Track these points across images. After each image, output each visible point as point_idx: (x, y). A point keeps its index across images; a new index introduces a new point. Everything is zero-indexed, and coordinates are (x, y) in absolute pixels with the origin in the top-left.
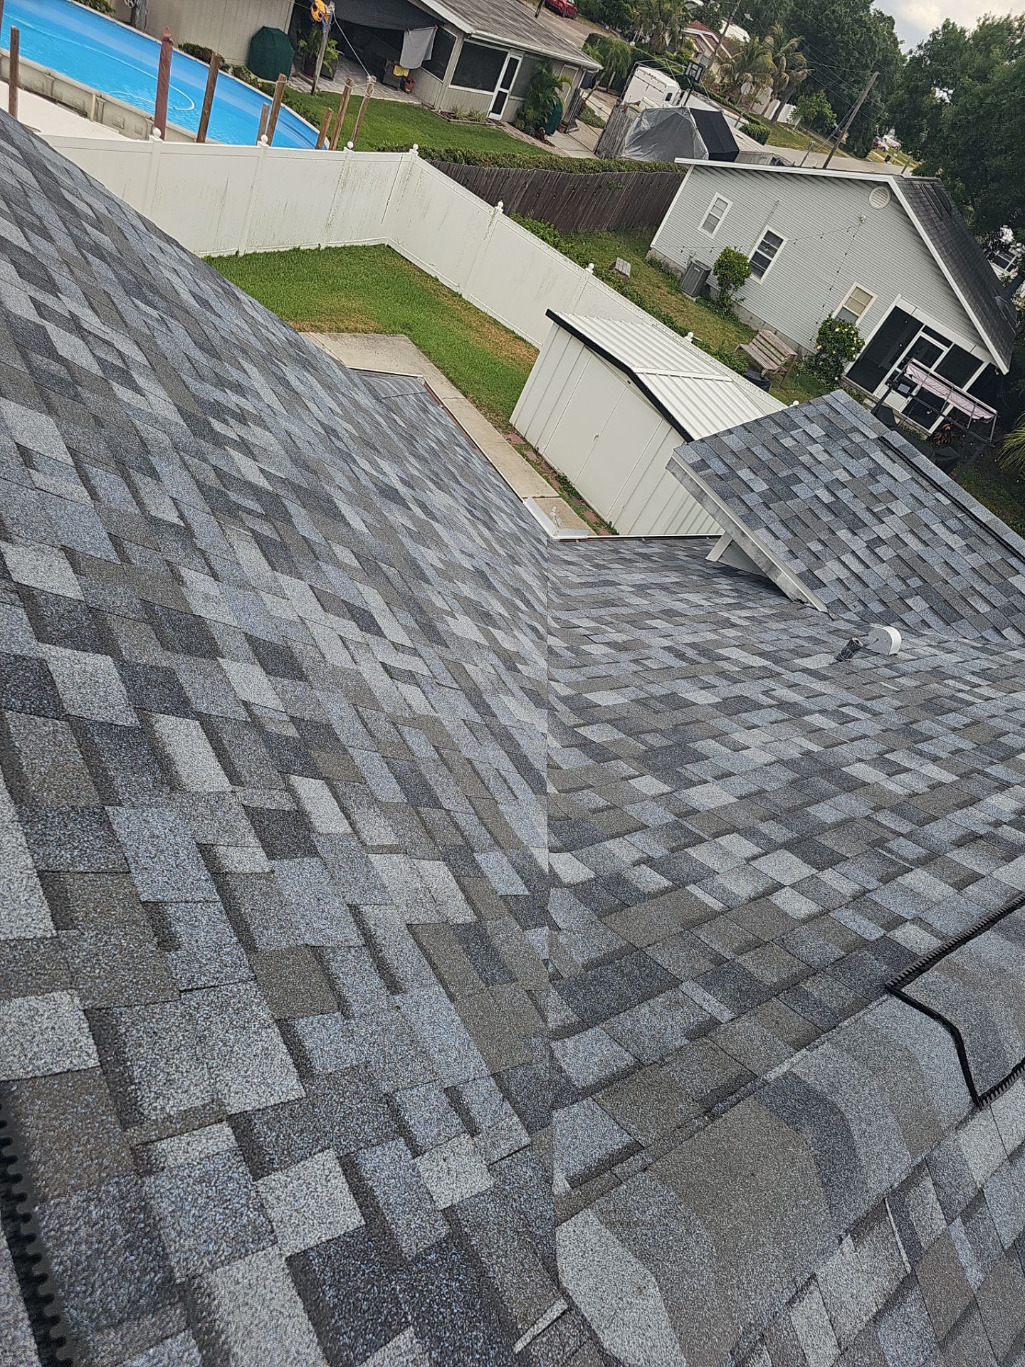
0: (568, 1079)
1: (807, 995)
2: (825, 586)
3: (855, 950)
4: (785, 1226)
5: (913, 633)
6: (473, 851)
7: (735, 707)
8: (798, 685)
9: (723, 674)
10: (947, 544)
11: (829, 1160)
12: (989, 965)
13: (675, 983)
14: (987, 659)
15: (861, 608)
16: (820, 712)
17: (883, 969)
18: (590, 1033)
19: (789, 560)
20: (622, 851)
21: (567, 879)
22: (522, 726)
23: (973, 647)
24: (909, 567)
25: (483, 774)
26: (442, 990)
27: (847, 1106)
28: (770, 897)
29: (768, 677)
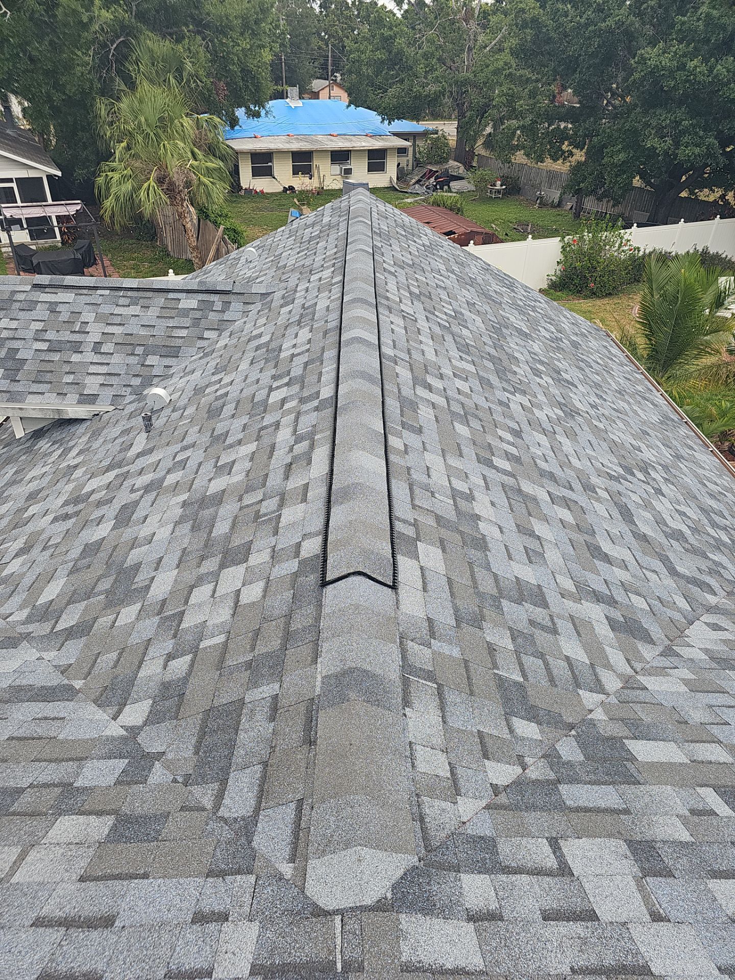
0: (243, 819)
1: (297, 631)
2: (98, 395)
3: (295, 584)
5: (167, 378)
6: (71, 784)
7: (124, 517)
8: (143, 468)
9: (99, 504)
10: (132, 315)
12: (345, 526)
13: (242, 702)
14: (212, 359)
15: (129, 390)
16: (168, 472)
17: (313, 579)
18: (230, 782)
19: (63, 399)
20: (152, 669)
21: (139, 722)
22: (19, 672)
23: (200, 358)
24: (128, 345)
25: (28, 734)
26: (136, 881)
27: (354, 662)
28: (240, 604)
29: (124, 480)
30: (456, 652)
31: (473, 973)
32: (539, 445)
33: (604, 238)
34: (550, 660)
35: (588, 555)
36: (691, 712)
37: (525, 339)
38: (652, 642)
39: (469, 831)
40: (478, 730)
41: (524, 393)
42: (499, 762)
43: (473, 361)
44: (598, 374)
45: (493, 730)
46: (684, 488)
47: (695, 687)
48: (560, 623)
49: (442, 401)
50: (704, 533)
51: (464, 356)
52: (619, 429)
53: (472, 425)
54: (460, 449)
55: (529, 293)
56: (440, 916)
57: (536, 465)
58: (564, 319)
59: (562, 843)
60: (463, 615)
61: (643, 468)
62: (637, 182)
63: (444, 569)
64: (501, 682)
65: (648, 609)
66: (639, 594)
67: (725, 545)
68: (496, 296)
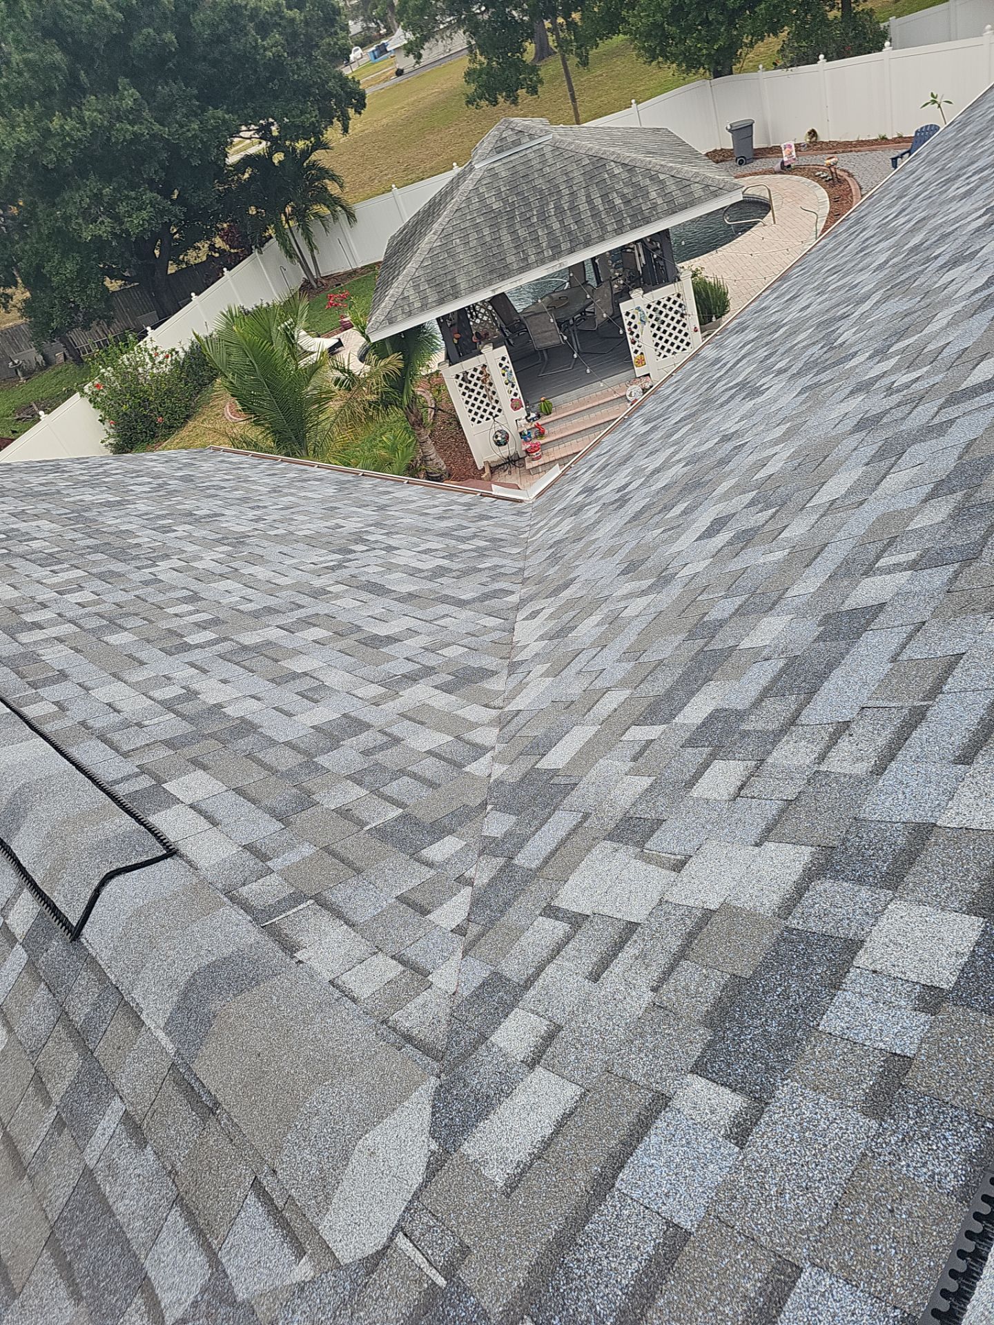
1: (88, 1019)
3: (39, 973)
4: (296, 1016)
11: (236, 981)
12: (44, 847)
13: (88, 1174)
17: (56, 944)
18: (152, 1274)
27: (187, 971)
30: (307, 850)
31: (576, 1107)
32: (228, 592)
33: (127, 363)
34: (414, 768)
35: (370, 650)
36: (569, 691)
37: (122, 507)
38: (494, 673)
39: (466, 994)
40: (396, 898)
41: (167, 556)
42: (442, 904)
43: (72, 565)
44: (236, 490)
45: (411, 882)
46: (410, 529)
47: (555, 672)
48: (395, 730)
49: (68, 629)
50: (461, 552)
51: (55, 568)
52: (303, 522)
53: (128, 627)
54: (135, 659)
55: (87, 462)
56: (502, 1099)
57: (242, 612)
58: (152, 463)
59: (556, 903)
60: (284, 808)
61: (356, 540)
62: (113, 285)
63: (221, 784)
64: (382, 833)
65: (467, 650)
66: (448, 645)
67: (486, 549)
68: (45, 488)
